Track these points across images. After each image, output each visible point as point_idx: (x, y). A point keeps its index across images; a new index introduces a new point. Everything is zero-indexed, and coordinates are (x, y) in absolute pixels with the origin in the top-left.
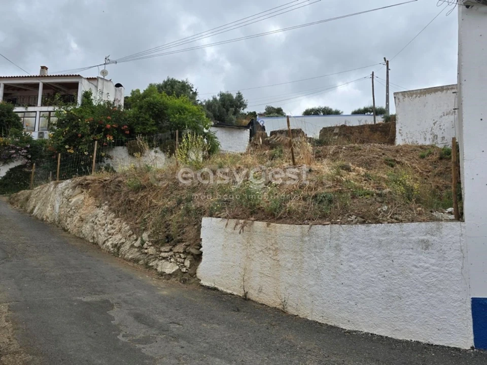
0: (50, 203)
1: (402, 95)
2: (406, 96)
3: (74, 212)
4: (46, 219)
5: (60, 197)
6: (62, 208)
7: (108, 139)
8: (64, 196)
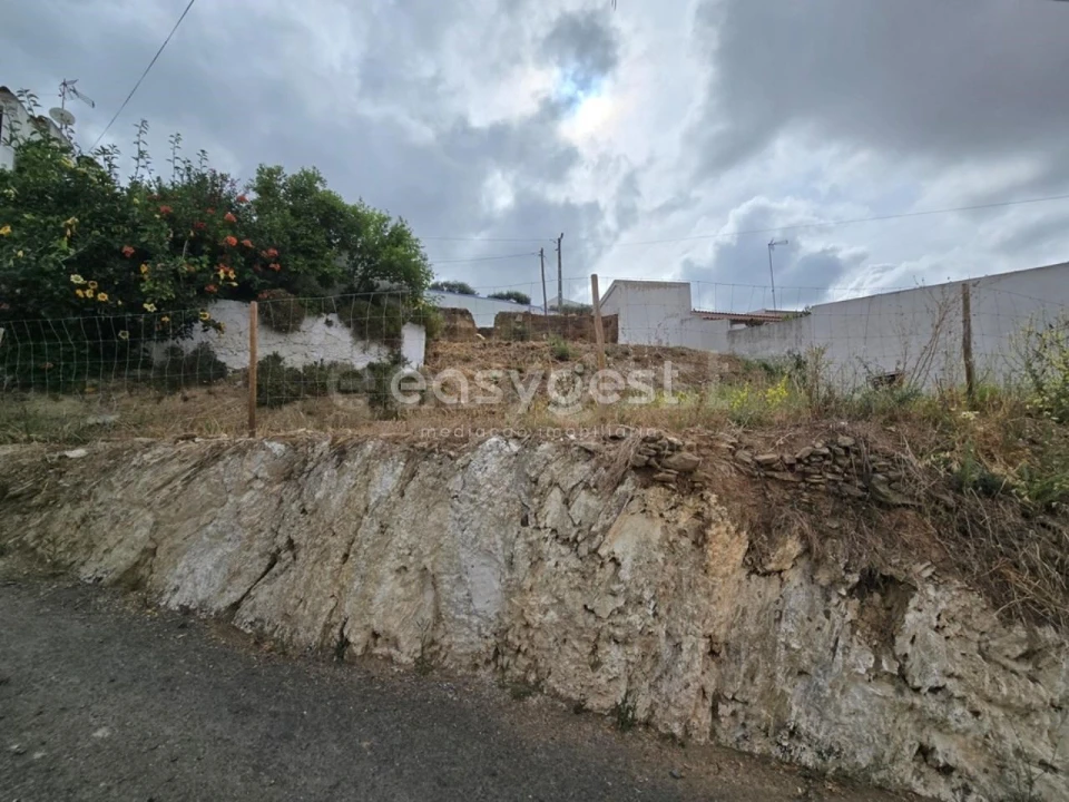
0: (392, 562)
1: (624, 284)
2: (629, 287)
3: (655, 614)
4: (367, 647)
5: (503, 533)
6: (531, 590)
7: (222, 276)
8: (545, 528)
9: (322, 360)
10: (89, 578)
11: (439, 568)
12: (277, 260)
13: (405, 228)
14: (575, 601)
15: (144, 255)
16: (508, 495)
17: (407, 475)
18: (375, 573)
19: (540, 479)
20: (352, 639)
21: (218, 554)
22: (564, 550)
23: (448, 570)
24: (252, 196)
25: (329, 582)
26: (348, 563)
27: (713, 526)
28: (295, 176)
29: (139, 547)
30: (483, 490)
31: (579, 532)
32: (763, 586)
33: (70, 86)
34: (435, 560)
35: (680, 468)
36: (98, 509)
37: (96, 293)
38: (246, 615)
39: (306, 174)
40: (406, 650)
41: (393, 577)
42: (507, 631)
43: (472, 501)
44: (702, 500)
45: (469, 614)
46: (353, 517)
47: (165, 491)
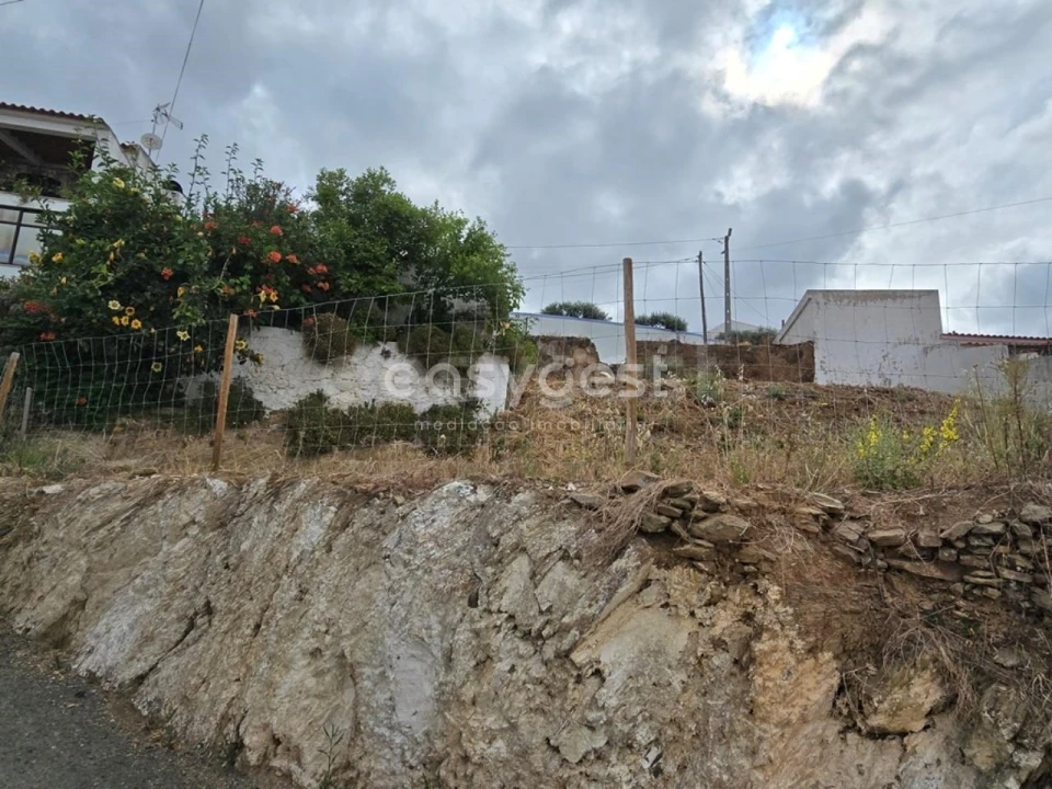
0: (305, 641)
1: (824, 296)
2: (831, 299)
3: (657, 771)
4: (265, 757)
5: (440, 613)
6: (474, 703)
7: (263, 298)
8: (499, 611)
9: (374, 400)
10: (20, 628)
11: (359, 656)
12: (327, 278)
13: (485, 231)
14: (533, 729)
15: (182, 276)
16: (456, 560)
17: (339, 524)
18: (284, 652)
19: (501, 542)
20: (247, 741)
21: (137, 612)
22: (525, 648)
23: (370, 658)
24: (312, 207)
25: (236, 660)
26: (258, 638)
27: (765, 636)
28: (358, 179)
29: (69, 598)
30: (419, 550)
31: (547, 622)
32: (868, 757)
33: (162, 111)
34: (356, 643)
35: (715, 538)
36: (42, 548)
37: (131, 320)
38: (148, 692)
39: (372, 176)
40: (311, 768)
41: (304, 662)
42: (440, 762)
43: (406, 564)
44: (757, 594)
45: (391, 728)
46: (273, 577)
47: (103, 532)
